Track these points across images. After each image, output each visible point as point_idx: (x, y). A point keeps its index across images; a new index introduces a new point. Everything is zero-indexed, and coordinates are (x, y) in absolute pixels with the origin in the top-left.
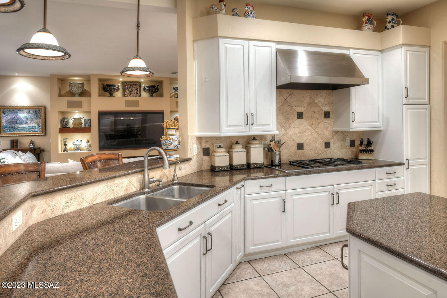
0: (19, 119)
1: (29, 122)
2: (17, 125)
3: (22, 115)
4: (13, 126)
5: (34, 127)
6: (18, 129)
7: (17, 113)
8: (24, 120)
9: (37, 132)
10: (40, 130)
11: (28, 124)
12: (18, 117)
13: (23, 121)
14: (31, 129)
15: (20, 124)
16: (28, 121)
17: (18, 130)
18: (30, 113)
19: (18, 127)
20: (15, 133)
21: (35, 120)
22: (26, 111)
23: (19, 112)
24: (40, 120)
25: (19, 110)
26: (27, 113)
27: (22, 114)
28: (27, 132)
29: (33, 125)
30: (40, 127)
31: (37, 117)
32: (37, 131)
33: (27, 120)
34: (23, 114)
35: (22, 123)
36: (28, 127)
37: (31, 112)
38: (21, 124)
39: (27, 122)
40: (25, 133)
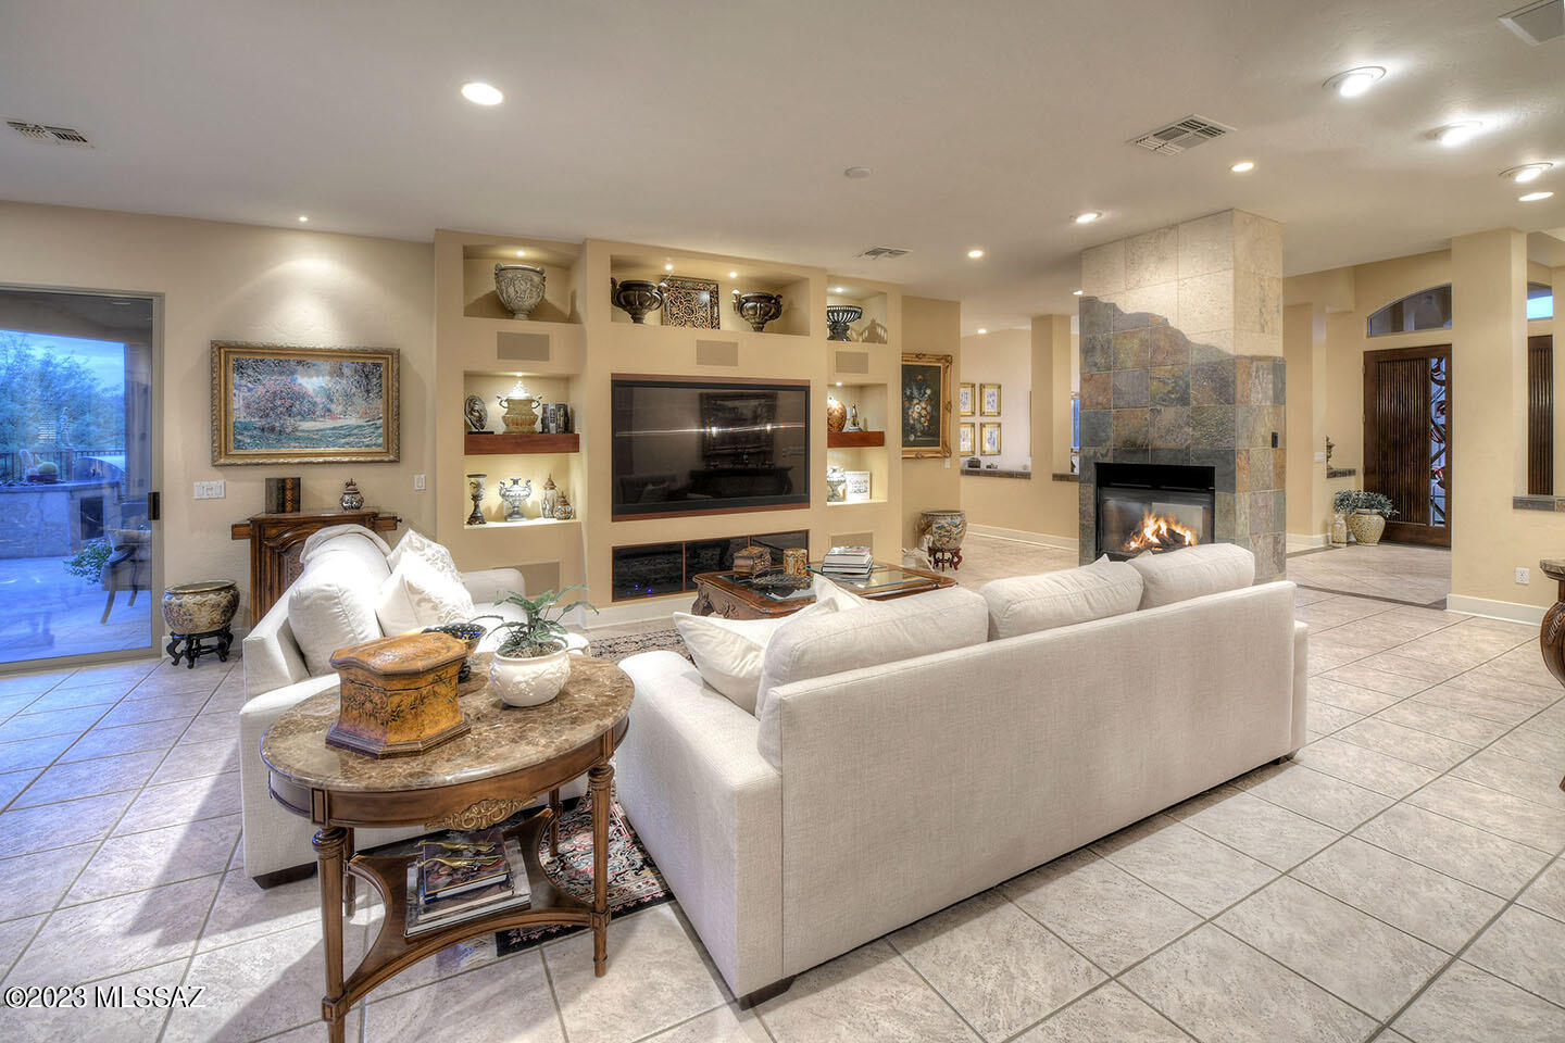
0: (300, 396)
1: (337, 408)
2: (290, 421)
3: (312, 383)
4: (277, 424)
5: (355, 431)
6: (293, 436)
7: (292, 373)
8: (318, 400)
9: (367, 450)
10: (380, 441)
11: (332, 419)
12: (296, 389)
13: (314, 404)
14: (345, 436)
15: (304, 419)
16: (333, 407)
17: (297, 439)
18: (341, 374)
19: (295, 429)
20: (283, 451)
21: (359, 401)
22: (326, 366)
23: (300, 368)
24: (379, 404)
25: (299, 363)
26: (332, 376)
27: (311, 376)
28: (332, 450)
29: (352, 421)
30: (381, 430)
31: (368, 391)
32: (367, 446)
33: (332, 401)
34: (315, 379)
35: (309, 414)
36: (334, 428)
37: (347, 371)
38: (304, 416)
39: (329, 410)
40: (322, 450)
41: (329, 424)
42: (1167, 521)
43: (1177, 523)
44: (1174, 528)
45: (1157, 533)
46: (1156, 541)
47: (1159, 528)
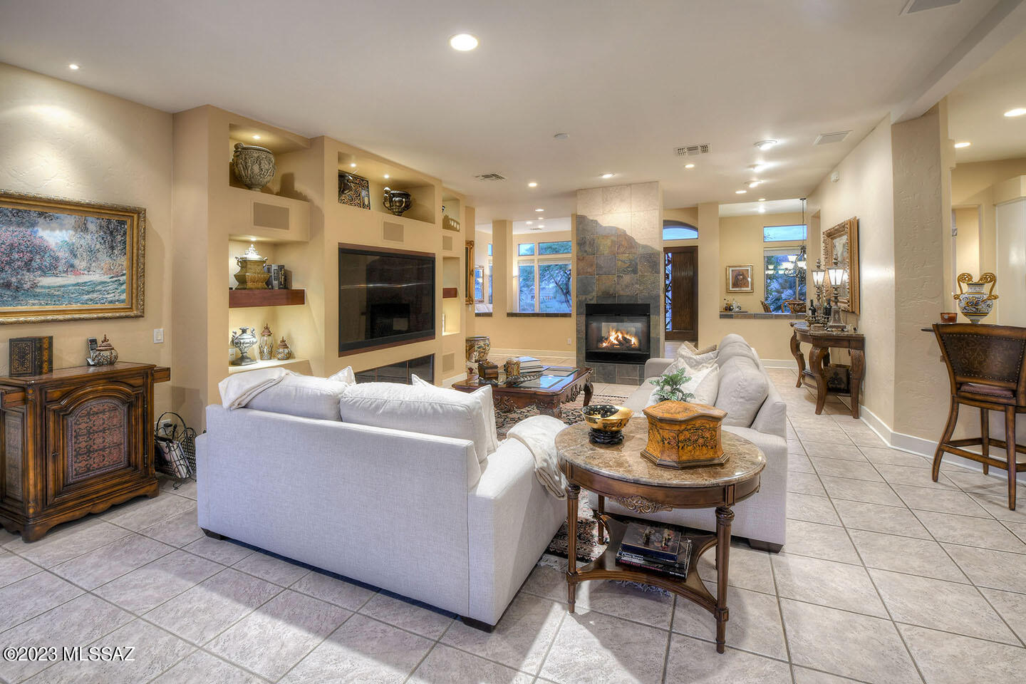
0: (41, 250)
1: (80, 264)
2: (28, 277)
3: (55, 237)
4: (14, 280)
5: (99, 287)
6: (32, 292)
7: (33, 225)
8: (61, 254)
9: (111, 306)
10: (124, 297)
11: (76, 274)
12: (37, 242)
13: (57, 259)
14: (89, 293)
15: (44, 274)
16: (76, 262)
17: (36, 296)
18: (86, 230)
19: (34, 286)
20: (20, 308)
21: (104, 259)
22: (70, 220)
23: (41, 220)
24: (123, 261)
25: (41, 214)
26: (76, 231)
27: (53, 230)
28: (74, 307)
29: (96, 277)
30: (124, 287)
31: (112, 248)
32: (111, 302)
33: (75, 256)
34: (57, 233)
35: (51, 269)
36: (78, 284)
37: (92, 227)
38: (44, 271)
39: (72, 266)
40: (63, 307)
41: (71, 279)
42: (622, 333)
43: (627, 334)
44: (626, 336)
45: (617, 339)
46: (616, 342)
47: (618, 336)
